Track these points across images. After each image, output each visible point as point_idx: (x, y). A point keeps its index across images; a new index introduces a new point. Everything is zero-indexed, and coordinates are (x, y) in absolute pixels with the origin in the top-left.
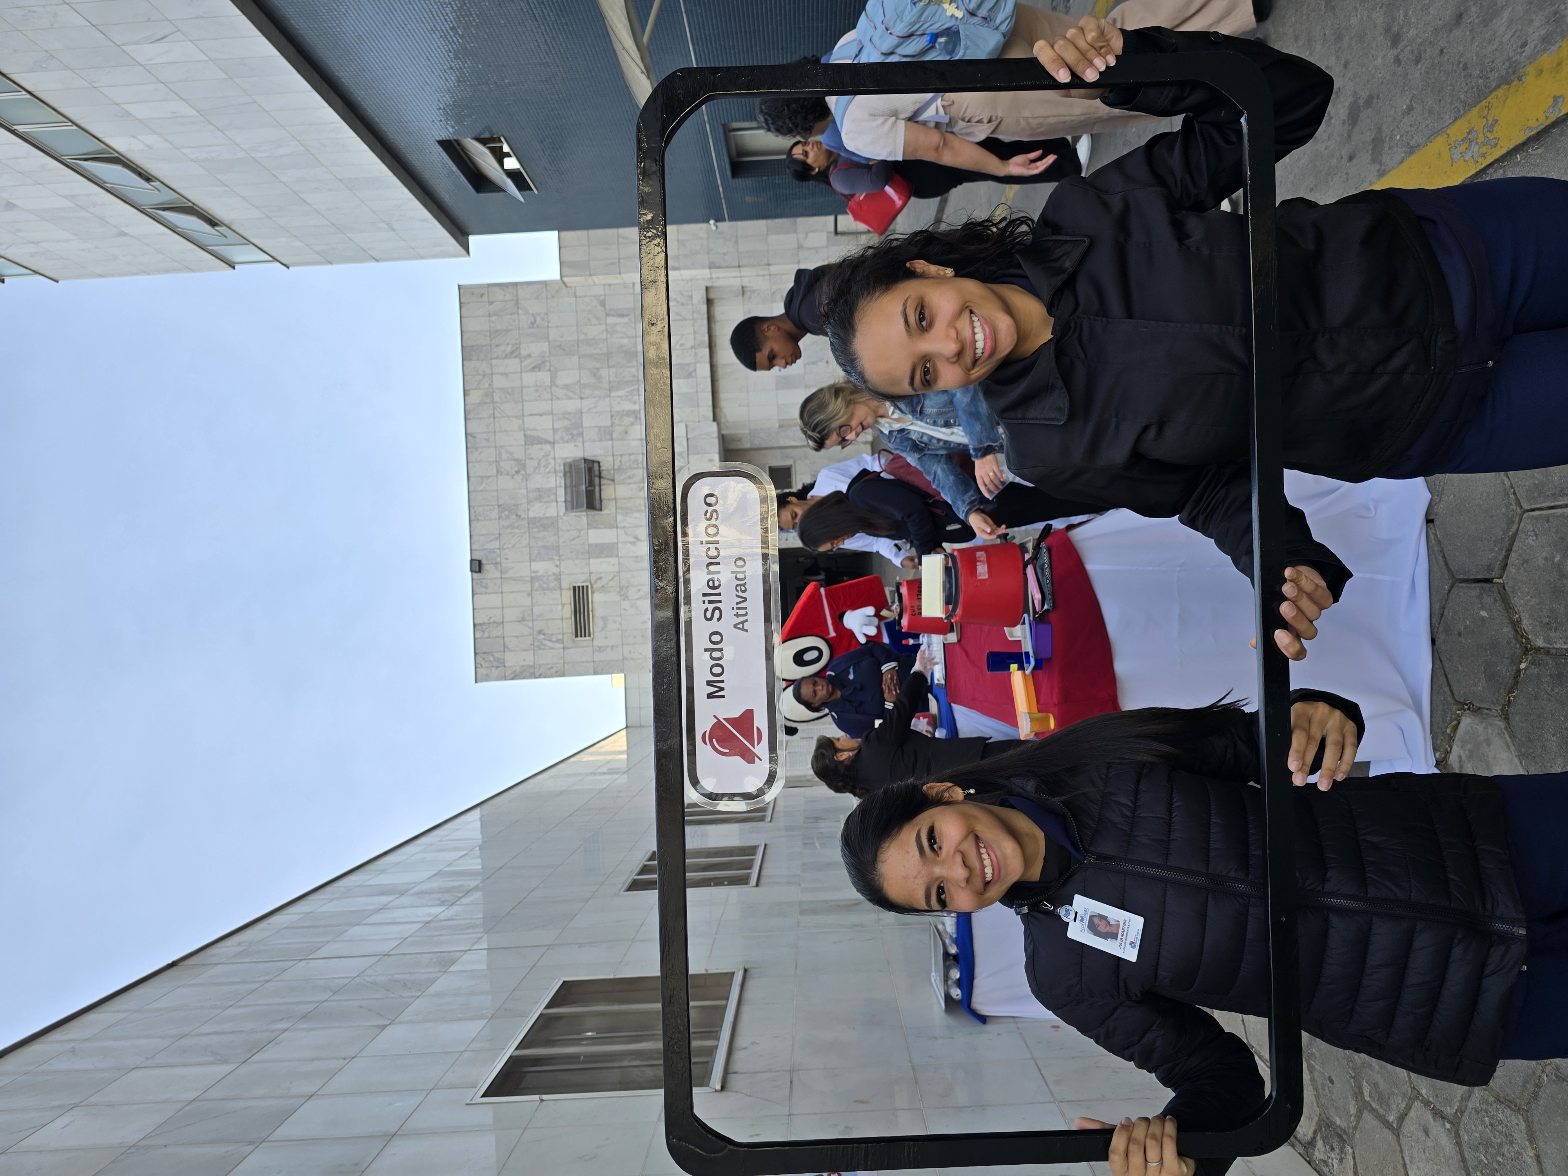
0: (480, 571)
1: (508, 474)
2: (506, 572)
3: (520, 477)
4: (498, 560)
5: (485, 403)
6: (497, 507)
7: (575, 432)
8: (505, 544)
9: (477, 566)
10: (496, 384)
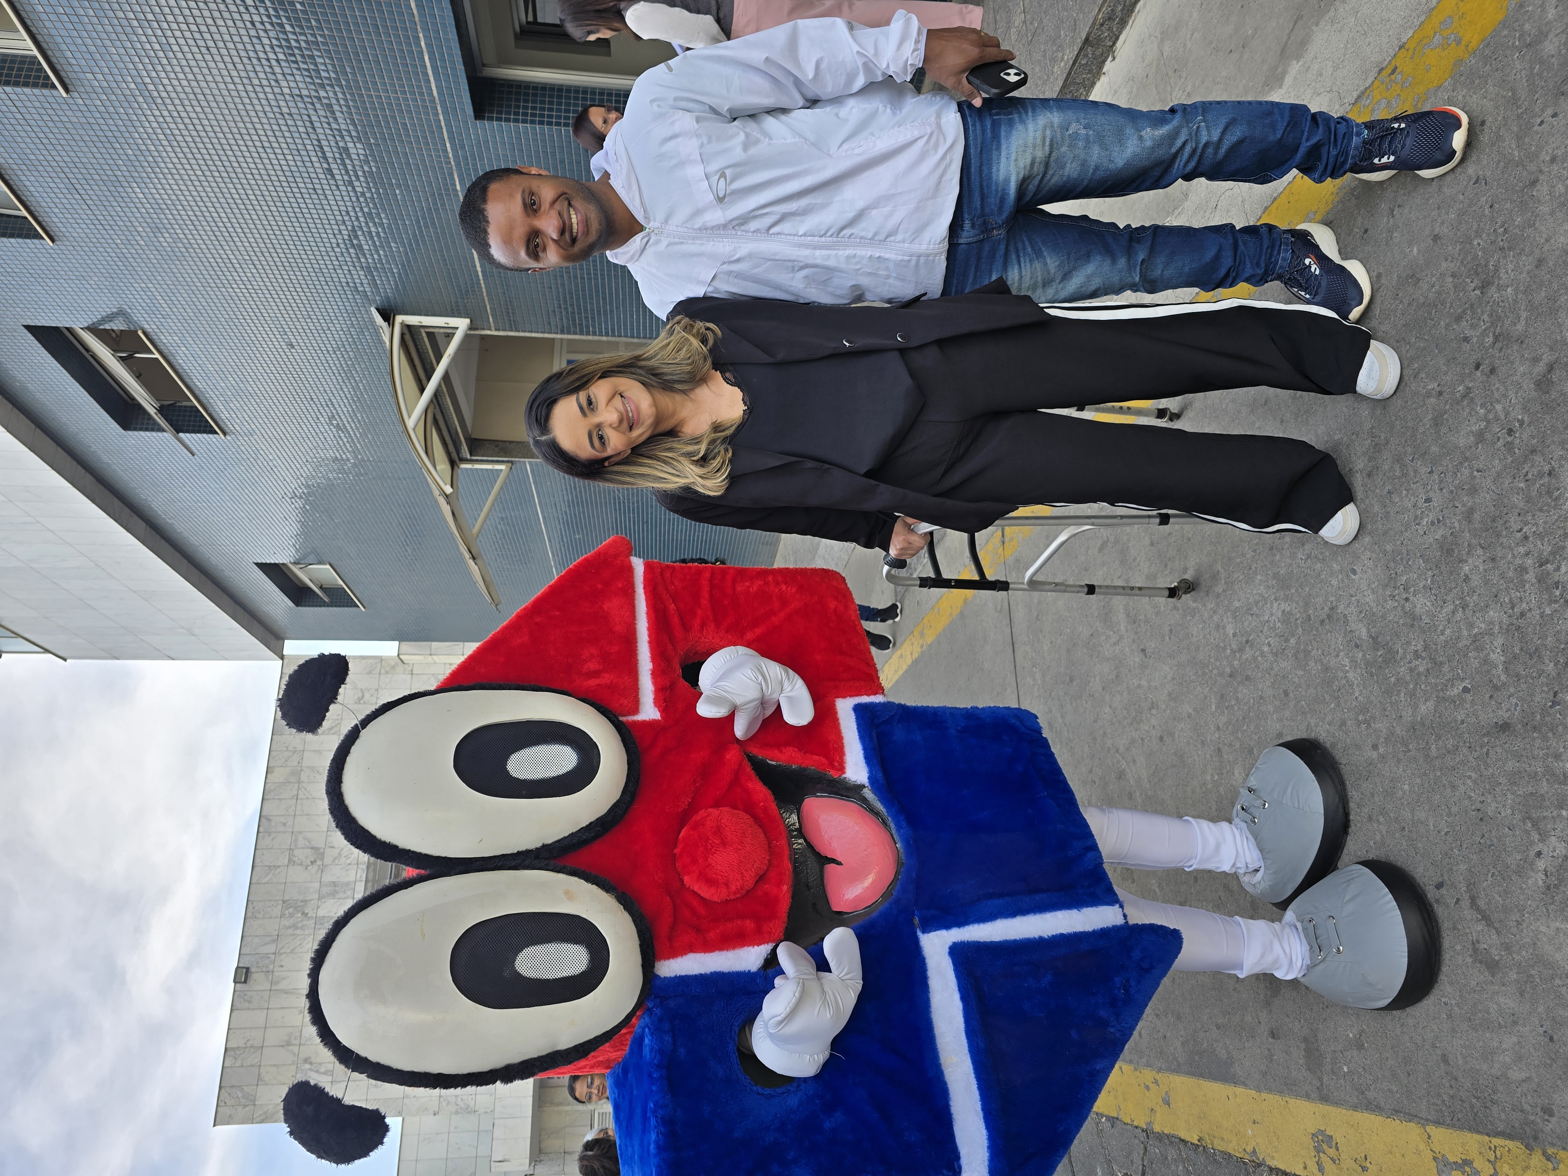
0: (245, 982)
1: (301, 864)
2: (277, 983)
3: (316, 868)
4: (271, 967)
5: (289, 782)
6: (281, 902)
8: (283, 948)
9: (243, 975)
10: (305, 763)
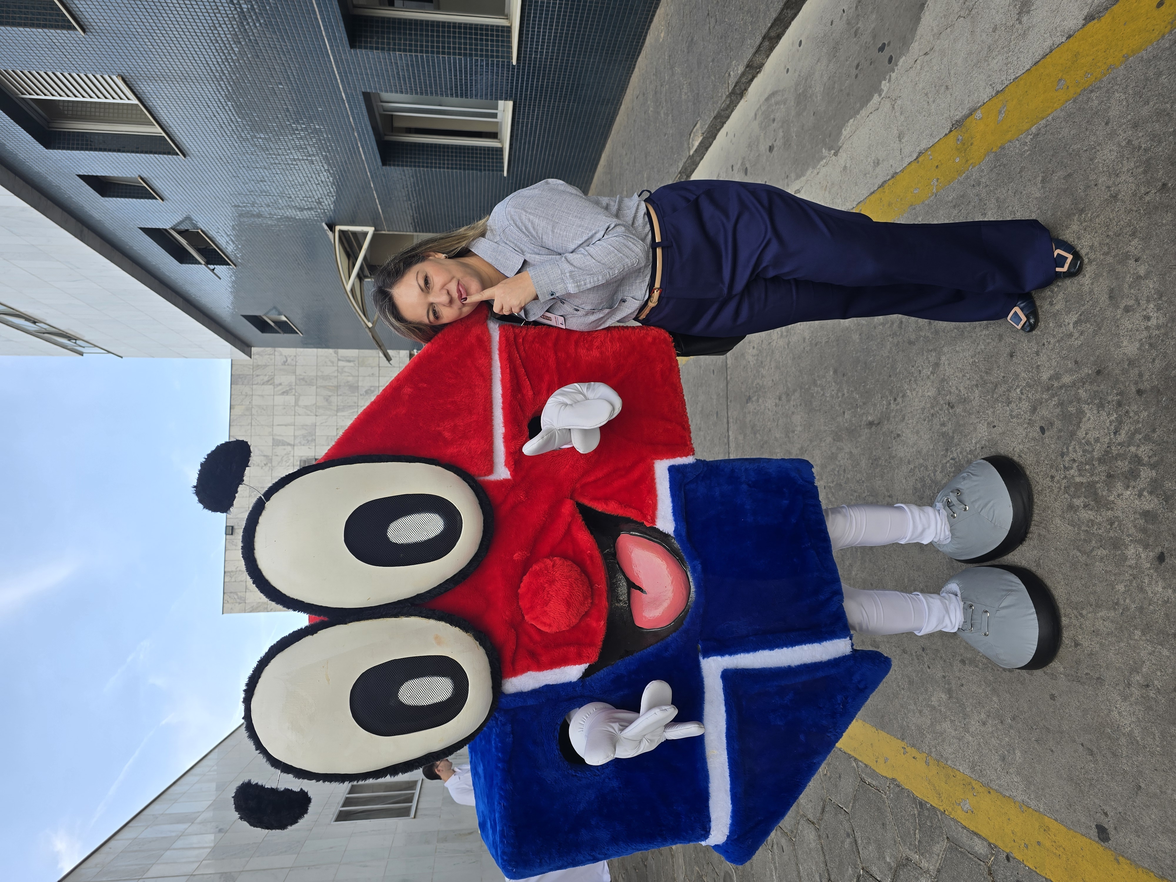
0: (232, 534)
1: (258, 465)
3: (267, 468)
5: (245, 415)
7: (310, 439)
9: (230, 530)
10: (254, 403)
